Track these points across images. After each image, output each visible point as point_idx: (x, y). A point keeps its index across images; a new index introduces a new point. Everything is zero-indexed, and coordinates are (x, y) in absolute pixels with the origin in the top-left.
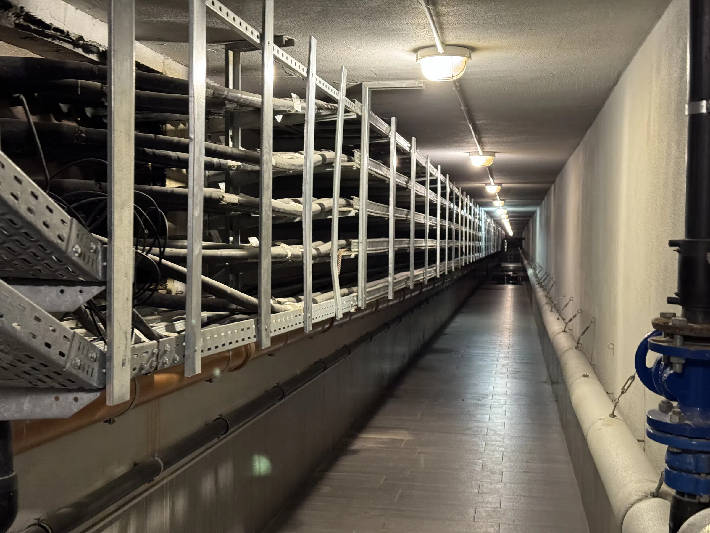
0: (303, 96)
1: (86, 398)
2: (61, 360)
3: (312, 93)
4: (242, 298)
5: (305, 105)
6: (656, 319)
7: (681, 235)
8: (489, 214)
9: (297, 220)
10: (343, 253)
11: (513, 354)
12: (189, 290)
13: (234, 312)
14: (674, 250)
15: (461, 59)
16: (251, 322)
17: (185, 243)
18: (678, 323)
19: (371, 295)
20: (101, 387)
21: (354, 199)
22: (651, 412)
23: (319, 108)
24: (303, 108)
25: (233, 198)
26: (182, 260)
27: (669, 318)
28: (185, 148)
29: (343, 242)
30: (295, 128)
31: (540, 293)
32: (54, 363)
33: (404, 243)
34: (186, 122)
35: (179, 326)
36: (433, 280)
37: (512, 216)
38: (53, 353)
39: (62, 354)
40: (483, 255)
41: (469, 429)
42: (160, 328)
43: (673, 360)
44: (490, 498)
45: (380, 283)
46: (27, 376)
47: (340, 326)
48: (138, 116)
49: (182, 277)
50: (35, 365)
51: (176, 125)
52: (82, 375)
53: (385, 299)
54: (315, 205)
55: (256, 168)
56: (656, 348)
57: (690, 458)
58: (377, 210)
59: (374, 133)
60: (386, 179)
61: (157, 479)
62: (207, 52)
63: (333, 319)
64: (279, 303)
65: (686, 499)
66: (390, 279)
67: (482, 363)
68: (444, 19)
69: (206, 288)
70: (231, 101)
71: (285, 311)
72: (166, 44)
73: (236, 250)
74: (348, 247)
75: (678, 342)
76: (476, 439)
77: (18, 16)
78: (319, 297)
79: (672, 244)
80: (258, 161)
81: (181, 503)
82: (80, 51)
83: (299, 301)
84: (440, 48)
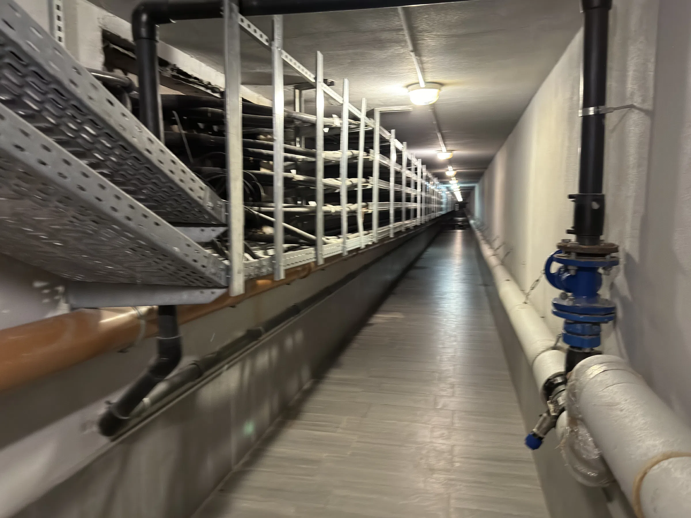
0: (340, 116)
1: (219, 292)
2: (203, 269)
3: (345, 115)
4: (306, 236)
5: (341, 122)
6: (560, 243)
7: (576, 191)
8: (448, 189)
9: (337, 191)
10: (365, 210)
11: (462, 269)
12: (276, 231)
13: (302, 244)
14: (572, 201)
15: (436, 91)
16: (311, 250)
17: (272, 205)
18: (573, 245)
19: (381, 235)
20: (227, 286)
21: (370, 179)
22: (555, 299)
23: (350, 124)
24: (341, 124)
25: (301, 178)
26: (271, 214)
27: (567, 242)
28: (271, 148)
29: (364, 204)
30: (335, 136)
31: (478, 234)
32: (199, 272)
33: (399, 205)
34: (271, 133)
35: (271, 252)
36: (416, 227)
37: (462, 189)
38: (198, 265)
39: (204, 266)
40: (443, 212)
41: (436, 312)
42: (259, 253)
43: (570, 267)
44: (449, 350)
45: (385, 228)
46: (184, 279)
47: (362, 253)
48: (244, 130)
49: (271, 224)
50: (188, 273)
51: (265, 136)
52: (216, 279)
53: (388, 237)
54: (348, 182)
55: (313, 159)
56: (559, 261)
57: (579, 326)
58: (383, 185)
59: (383, 140)
60: (388, 167)
61: (261, 338)
62: (285, 92)
63: (358, 249)
64: (328, 239)
65: (576, 350)
66: (391, 226)
67: (442, 274)
68: (426, 66)
69: (286, 231)
70: (298, 119)
71: (330, 243)
72: (259, 86)
73: (303, 208)
74: (367, 207)
75: (573, 257)
76: (441, 317)
77: (172, 70)
78: (351, 236)
79: (571, 197)
80: (314, 155)
81: (275, 352)
82: (209, 91)
83: (339, 238)
84: (422, 84)
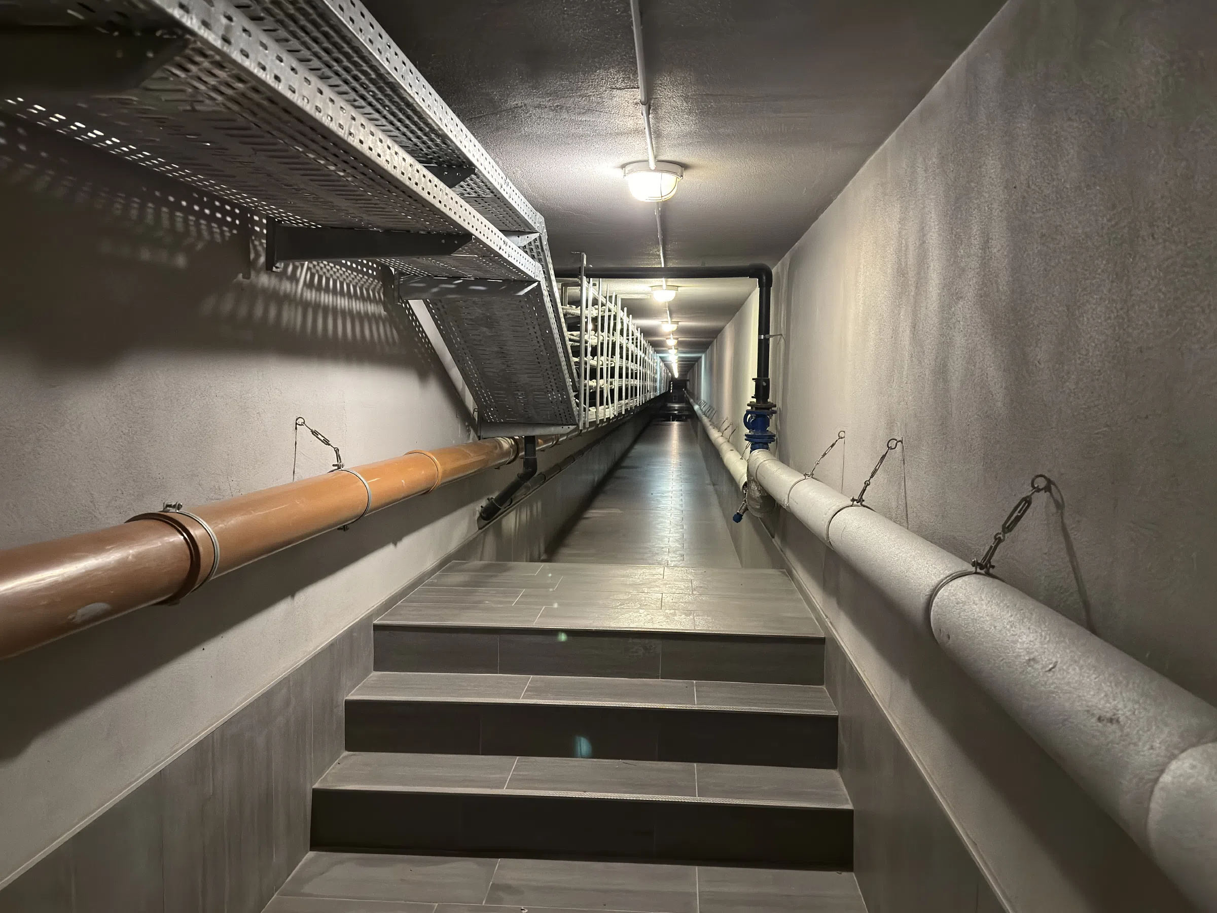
7: (756, 377)
18: (756, 404)
27: (753, 403)
37: (681, 361)
40: (657, 394)
43: (755, 417)
56: (750, 414)
79: (753, 379)
84: (664, 287)
